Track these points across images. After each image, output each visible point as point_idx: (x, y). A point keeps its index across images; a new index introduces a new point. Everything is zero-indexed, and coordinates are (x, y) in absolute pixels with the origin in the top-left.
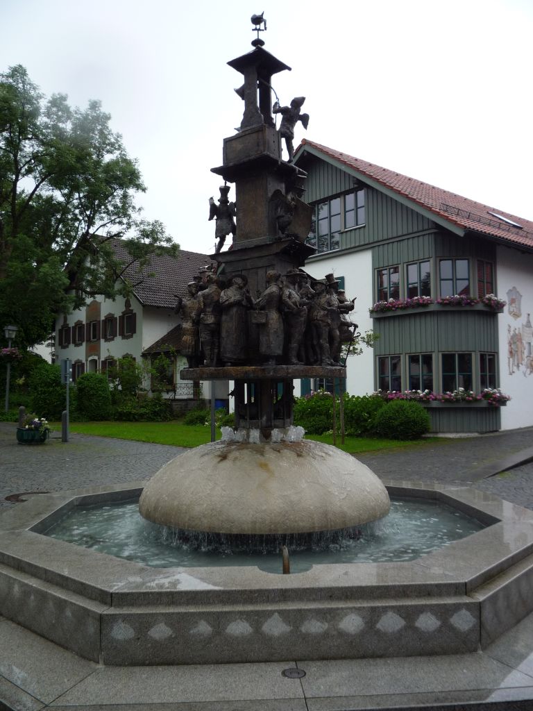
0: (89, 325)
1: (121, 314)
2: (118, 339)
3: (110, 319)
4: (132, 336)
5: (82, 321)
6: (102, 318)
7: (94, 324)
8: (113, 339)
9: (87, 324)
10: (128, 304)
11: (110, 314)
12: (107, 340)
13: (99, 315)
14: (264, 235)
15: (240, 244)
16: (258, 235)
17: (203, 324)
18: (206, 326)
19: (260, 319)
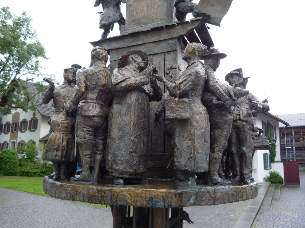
0: (13, 124)
1: (30, 120)
2: (28, 131)
3: (24, 122)
4: (34, 131)
5: (9, 122)
6: (20, 121)
7: (16, 124)
8: (25, 132)
9: (12, 123)
10: (34, 114)
11: (25, 119)
12: (21, 132)
13: (19, 119)
14: (161, 20)
15: (130, 30)
16: (152, 20)
17: (81, 117)
18: (86, 119)
19: (181, 112)
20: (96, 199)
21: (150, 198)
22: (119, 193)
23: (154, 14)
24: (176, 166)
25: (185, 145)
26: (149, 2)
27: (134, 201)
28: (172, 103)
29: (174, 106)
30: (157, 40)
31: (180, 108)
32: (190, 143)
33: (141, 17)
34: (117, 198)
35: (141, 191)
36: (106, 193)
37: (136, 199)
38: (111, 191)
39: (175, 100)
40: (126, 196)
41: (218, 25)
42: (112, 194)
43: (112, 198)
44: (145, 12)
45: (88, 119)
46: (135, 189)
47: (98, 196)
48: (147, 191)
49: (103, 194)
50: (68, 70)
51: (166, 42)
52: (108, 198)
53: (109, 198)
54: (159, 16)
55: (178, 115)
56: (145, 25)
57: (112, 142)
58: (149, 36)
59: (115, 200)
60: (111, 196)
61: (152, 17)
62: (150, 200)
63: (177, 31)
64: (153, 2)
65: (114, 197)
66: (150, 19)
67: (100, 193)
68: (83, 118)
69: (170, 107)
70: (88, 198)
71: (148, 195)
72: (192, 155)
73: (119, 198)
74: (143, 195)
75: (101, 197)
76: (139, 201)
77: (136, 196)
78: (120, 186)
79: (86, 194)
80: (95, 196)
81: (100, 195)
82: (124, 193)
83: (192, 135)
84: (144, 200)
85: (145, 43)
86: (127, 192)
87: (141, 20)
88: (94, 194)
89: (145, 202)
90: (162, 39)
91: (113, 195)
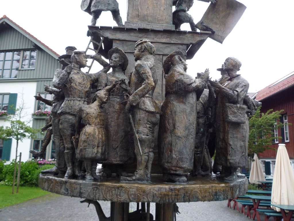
14: (167, 23)
15: (135, 24)
16: (158, 20)
17: (145, 112)
18: (150, 115)
19: (241, 117)
20: (169, 199)
21: (215, 193)
22: (192, 190)
23: (160, 15)
24: (230, 163)
25: (239, 145)
26: (155, 2)
27: (203, 197)
28: (235, 109)
29: (236, 111)
30: (168, 42)
31: (240, 113)
32: (242, 143)
33: (146, 14)
34: (190, 195)
35: (208, 187)
36: (180, 192)
37: (205, 195)
38: (185, 189)
39: (237, 106)
40: (197, 192)
41: (221, 42)
42: (185, 192)
43: (185, 195)
44: (151, 11)
45: (152, 115)
46: (204, 185)
47: (171, 195)
48: (213, 186)
49: (177, 193)
50: (82, 54)
51: (176, 46)
52: (181, 196)
53: (183, 196)
54: (165, 19)
55: (239, 119)
56: (150, 24)
57: (177, 140)
58: (159, 36)
59: (188, 197)
60: (184, 194)
61: (158, 18)
62: (215, 195)
63: (188, 38)
64: (159, 3)
65: (187, 195)
66: (155, 19)
67: (173, 191)
68: (147, 114)
69: (233, 112)
70: (160, 197)
71: (214, 190)
72: (244, 154)
73: (192, 195)
74: (210, 191)
75: (175, 195)
76: (207, 197)
77: (205, 192)
78: (185, 183)
79: (157, 194)
80: (168, 195)
81: (174, 194)
82: (196, 190)
83: (244, 137)
84: (211, 195)
85: (155, 41)
86: (198, 189)
87: (146, 17)
88: (167, 193)
89: (212, 197)
90: (172, 42)
91: (187, 193)
